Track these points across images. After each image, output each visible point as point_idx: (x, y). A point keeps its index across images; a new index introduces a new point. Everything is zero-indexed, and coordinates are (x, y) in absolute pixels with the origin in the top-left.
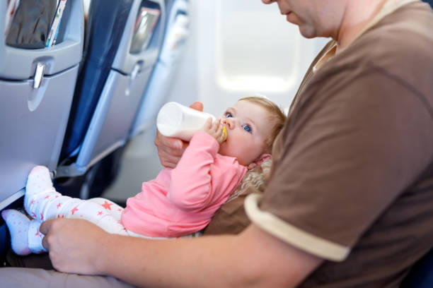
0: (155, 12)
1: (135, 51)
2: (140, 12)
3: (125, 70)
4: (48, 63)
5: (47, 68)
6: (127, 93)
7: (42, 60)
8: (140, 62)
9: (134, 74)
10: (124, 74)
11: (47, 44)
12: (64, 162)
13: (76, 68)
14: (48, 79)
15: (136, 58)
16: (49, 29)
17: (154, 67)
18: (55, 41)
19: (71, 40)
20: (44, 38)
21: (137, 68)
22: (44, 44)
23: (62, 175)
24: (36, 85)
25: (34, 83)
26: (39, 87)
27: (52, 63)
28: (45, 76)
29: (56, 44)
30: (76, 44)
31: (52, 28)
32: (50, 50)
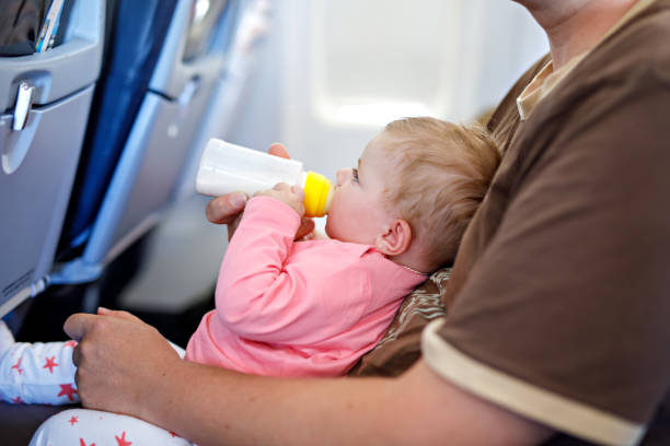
3: (171, 92)
4: (39, 82)
5: (37, 92)
6: (173, 131)
7: (29, 77)
8: (196, 78)
9: (185, 98)
10: (169, 99)
11: (37, 46)
13: (89, 91)
14: (39, 112)
15: (189, 71)
16: (42, 19)
18: (52, 42)
19: (82, 40)
20: (32, 36)
21: (190, 88)
22: (33, 47)
24: (18, 125)
25: (13, 122)
26: (23, 128)
27: (47, 83)
28: (35, 106)
29: (53, 47)
30: (90, 47)
31: (49, 17)
32: (44, 58)
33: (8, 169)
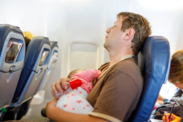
0: (48, 52)
1: (40, 65)
2: (43, 53)
6: (36, 79)
8: (41, 69)
9: (39, 73)
10: (36, 73)
12: (13, 102)
13: (21, 70)
15: (40, 67)
17: (46, 70)
19: (21, 61)
21: (40, 70)
23: (12, 106)
27: (14, 68)
29: (16, 62)
30: (22, 62)
33: (8, 82)
